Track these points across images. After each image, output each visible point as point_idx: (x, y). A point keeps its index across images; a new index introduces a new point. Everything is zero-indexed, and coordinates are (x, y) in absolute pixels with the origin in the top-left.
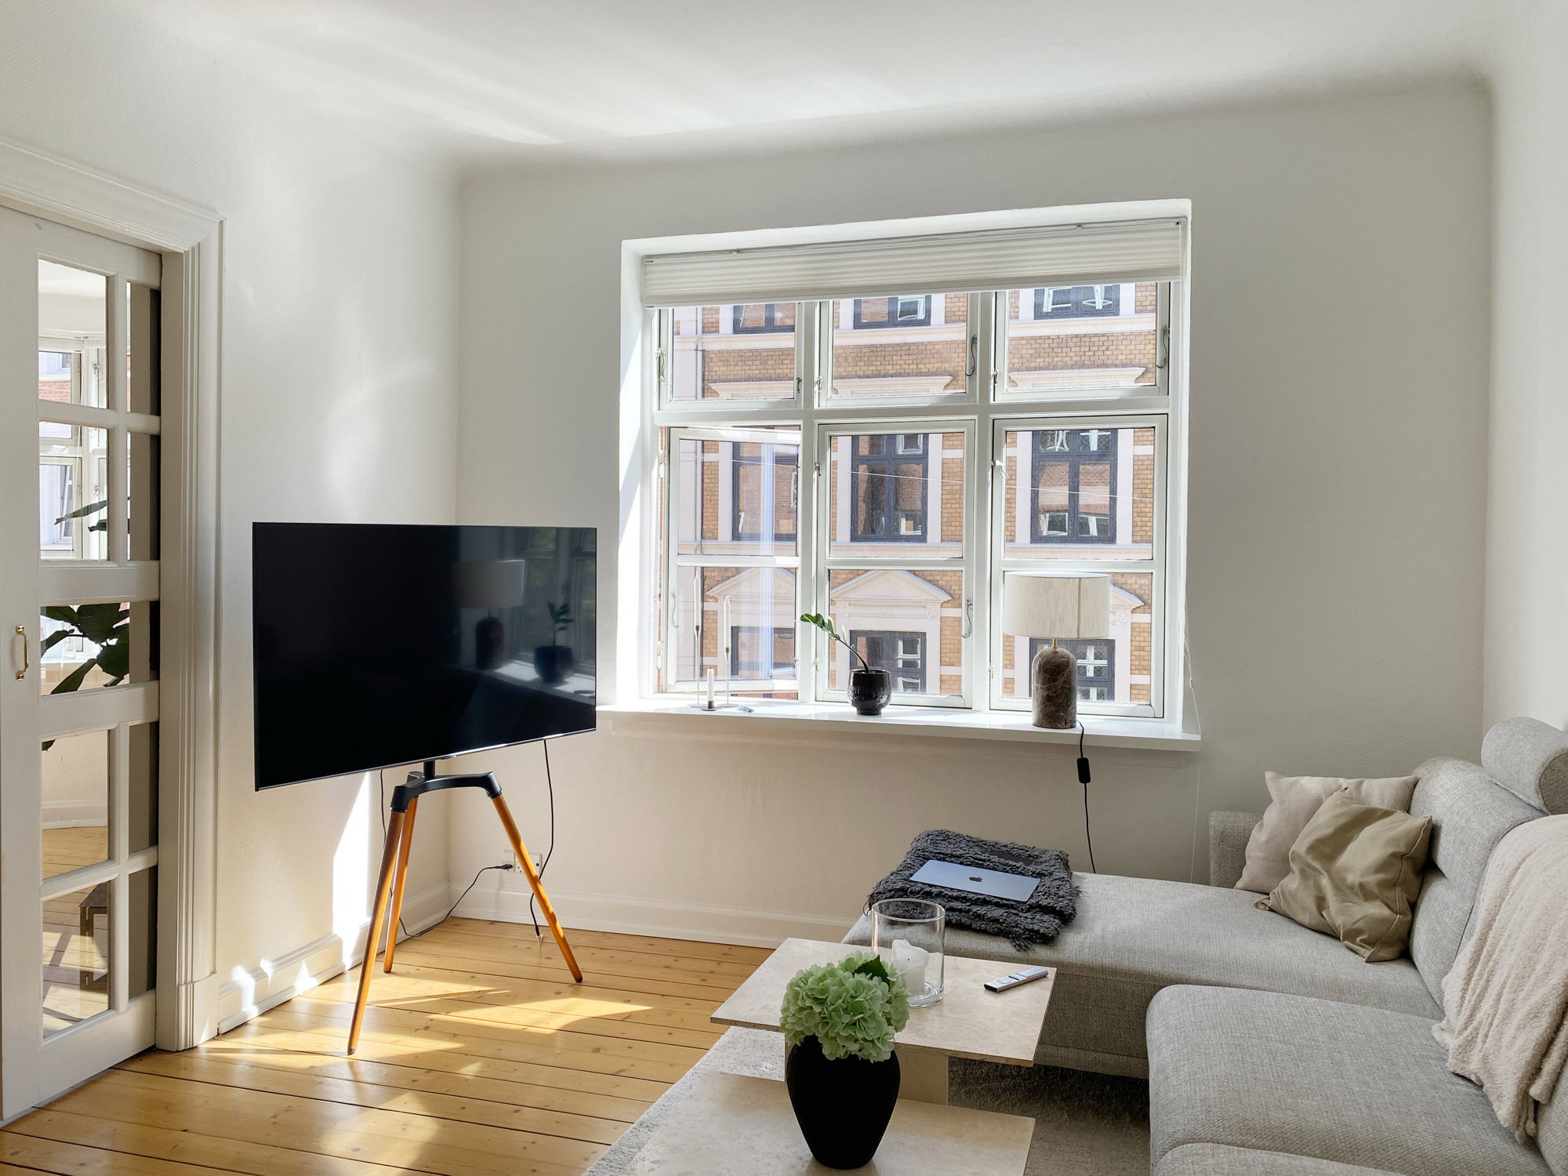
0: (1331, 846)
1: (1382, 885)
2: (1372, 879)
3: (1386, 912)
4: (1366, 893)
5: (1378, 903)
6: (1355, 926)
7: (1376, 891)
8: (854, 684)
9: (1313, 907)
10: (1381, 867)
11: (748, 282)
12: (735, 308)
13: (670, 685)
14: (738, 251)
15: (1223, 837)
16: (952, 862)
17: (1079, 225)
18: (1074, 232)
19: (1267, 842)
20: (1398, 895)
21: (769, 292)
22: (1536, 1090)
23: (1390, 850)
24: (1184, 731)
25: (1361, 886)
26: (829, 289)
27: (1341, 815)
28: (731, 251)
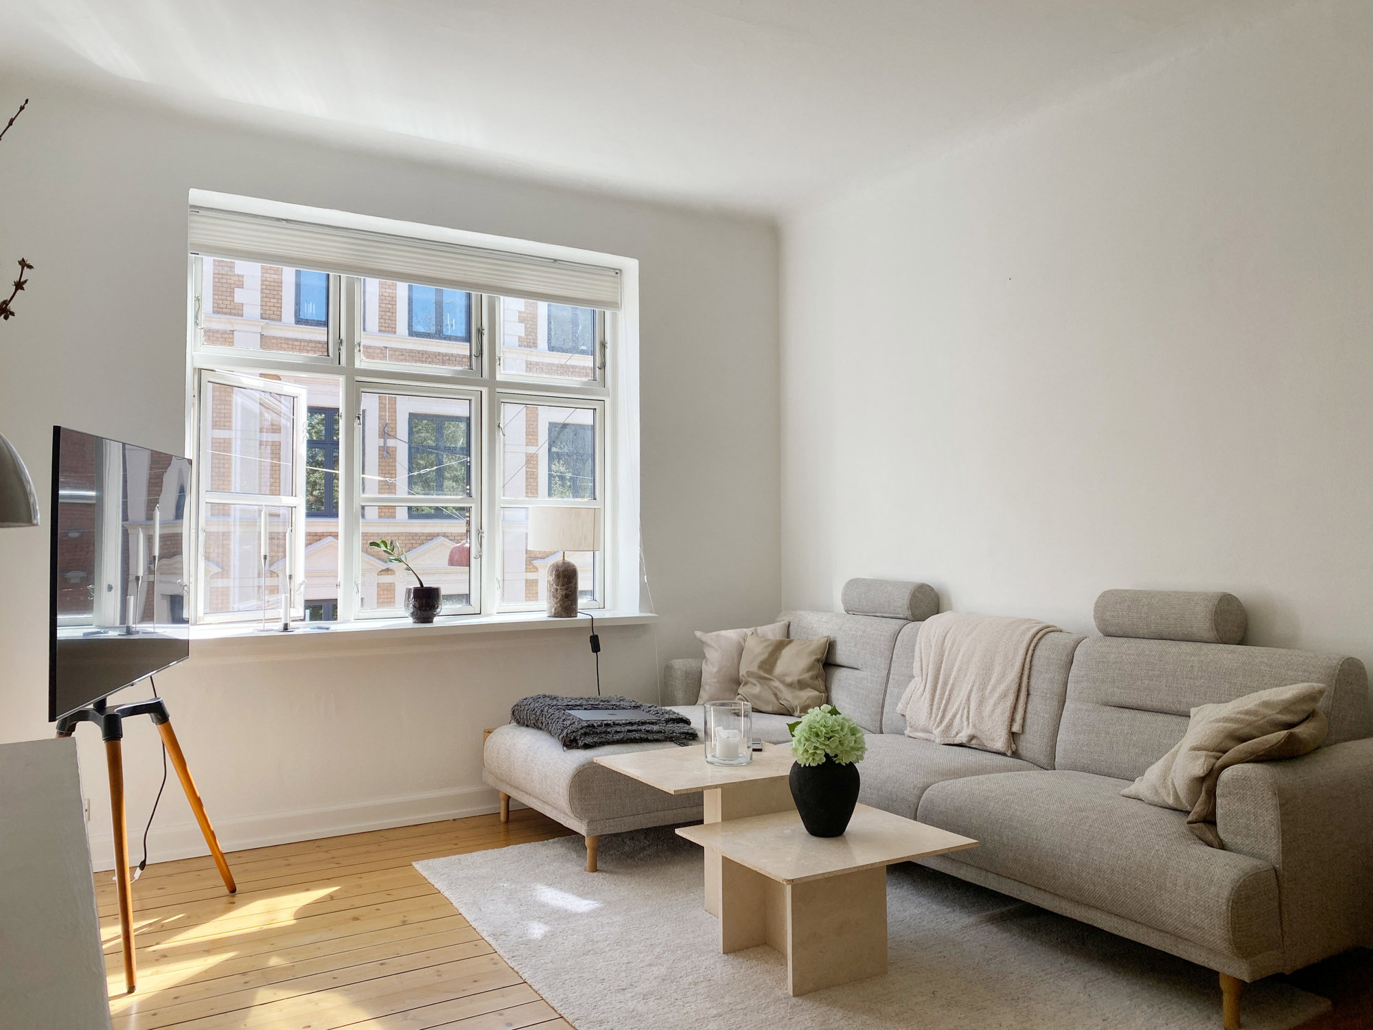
0: (769, 664)
1: (812, 678)
2: (806, 676)
3: (817, 693)
4: (802, 685)
5: (809, 689)
6: (806, 703)
7: (810, 682)
8: (414, 597)
9: (773, 698)
10: (810, 669)
11: (296, 249)
12: (297, 271)
13: (199, 617)
14: (287, 220)
15: (687, 674)
16: (579, 709)
17: (556, 260)
18: (553, 265)
19: (718, 672)
20: (820, 683)
21: (321, 262)
22: (1016, 728)
23: (814, 657)
24: (640, 612)
25: (799, 682)
26: (372, 269)
27: (767, 647)
28: (278, 220)
